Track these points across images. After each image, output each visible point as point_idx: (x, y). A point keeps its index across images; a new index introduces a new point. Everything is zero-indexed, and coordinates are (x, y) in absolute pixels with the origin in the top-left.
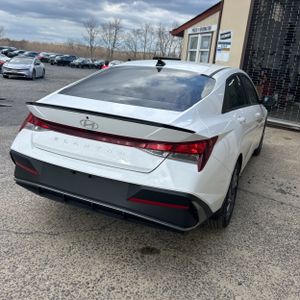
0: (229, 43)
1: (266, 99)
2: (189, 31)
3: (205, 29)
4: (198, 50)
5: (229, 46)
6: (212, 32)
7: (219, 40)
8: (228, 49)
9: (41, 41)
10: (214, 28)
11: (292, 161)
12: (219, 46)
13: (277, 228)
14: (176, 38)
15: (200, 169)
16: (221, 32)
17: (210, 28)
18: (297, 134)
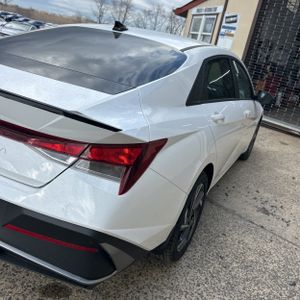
0: (234, 29)
1: (263, 95)
2: (194, 11)
3: (210, 10)
4: (200, 33)
5: (233, 32)
6: (217, 14)
7: (224, 24)
8: (232, 35)
9: (50, 12)
10: (220, 9)
11: (284, 172)
12: (223, 30)
13: (246, 267)
14: (178, 17)
15: (123, 191)
16: (226, 15)
17: (216, 9)
18: (296, 139)
